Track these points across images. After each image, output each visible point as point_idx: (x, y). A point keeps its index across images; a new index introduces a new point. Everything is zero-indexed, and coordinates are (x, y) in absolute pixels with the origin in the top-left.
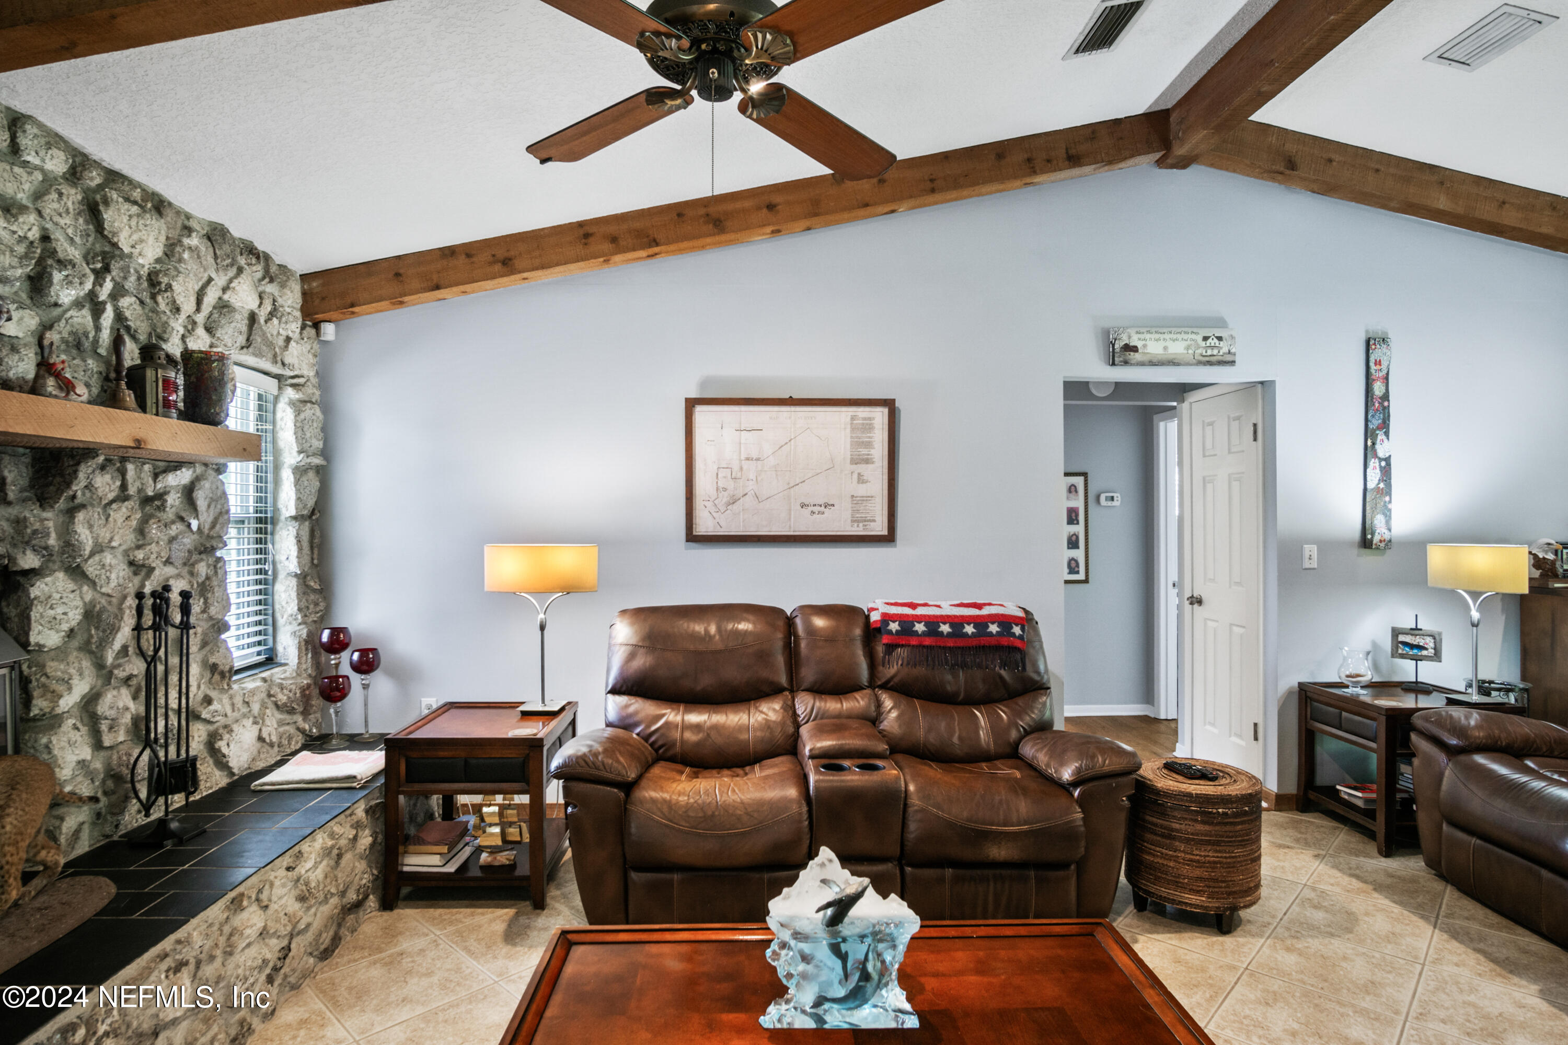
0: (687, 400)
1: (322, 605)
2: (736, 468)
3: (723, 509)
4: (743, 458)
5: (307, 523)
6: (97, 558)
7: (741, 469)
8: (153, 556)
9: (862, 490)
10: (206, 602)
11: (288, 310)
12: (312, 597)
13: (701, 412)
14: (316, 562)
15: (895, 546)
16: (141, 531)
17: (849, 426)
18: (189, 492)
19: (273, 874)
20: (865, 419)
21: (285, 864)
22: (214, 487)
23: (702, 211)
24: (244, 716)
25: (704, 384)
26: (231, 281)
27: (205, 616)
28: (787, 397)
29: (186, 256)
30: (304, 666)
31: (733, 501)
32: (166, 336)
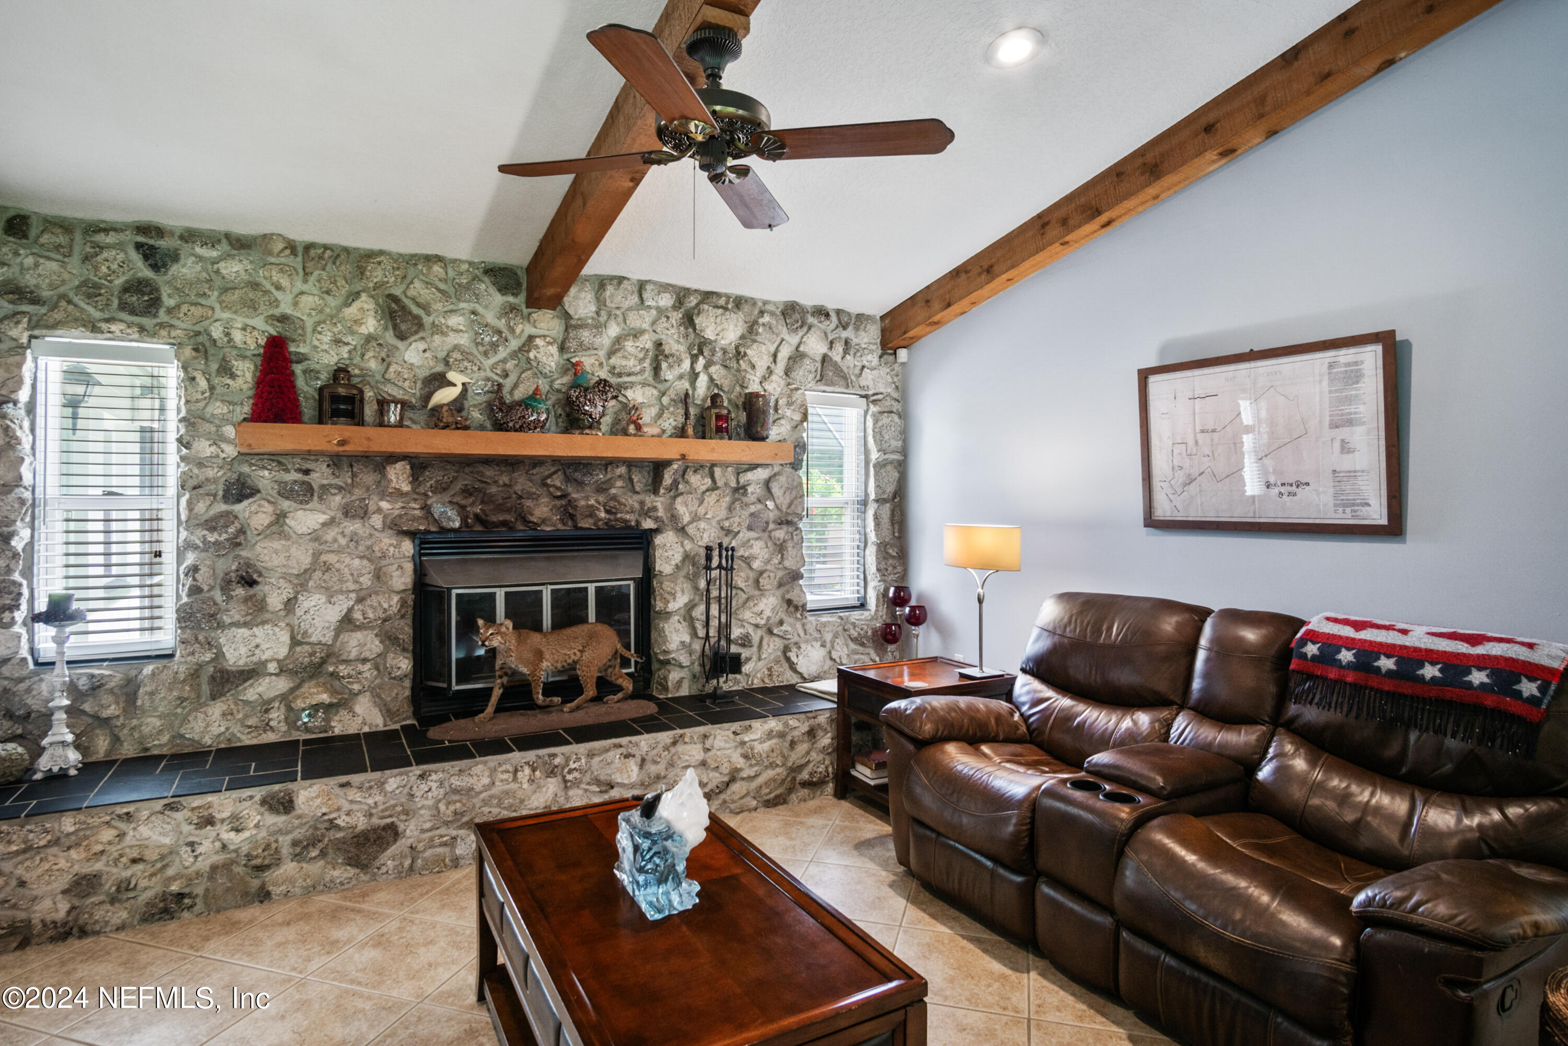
0: (1140, 371)
1: (899, 569)
2: (1191, 443)
3: (1179, 490)
4: (1198, 430)
5: (888, 505)
6: (695, 524)
7: (1196, 442)
8: (735, 525)
9: (1346, 463)
10: (782, 558)
11: (864, 346)
12: (891, 561)
13: (1154, 381)
14: (896, 534)
15: (1404, 542)
16: (730, 509)
17: (1326, 377)
18: (767, 484)
19: (719, 731)
20: (1348, 365)
21: (733, 729)
22: (790, 480)
23: (1140, 161)
24: (816, 640)
25: (1164, 350)
26: (802, 338)
27: (781, 566)
28: (1248, 350)
29: (760, 330)
30: (881, 614)
31: (1190, 481)
32: (745, 385)
